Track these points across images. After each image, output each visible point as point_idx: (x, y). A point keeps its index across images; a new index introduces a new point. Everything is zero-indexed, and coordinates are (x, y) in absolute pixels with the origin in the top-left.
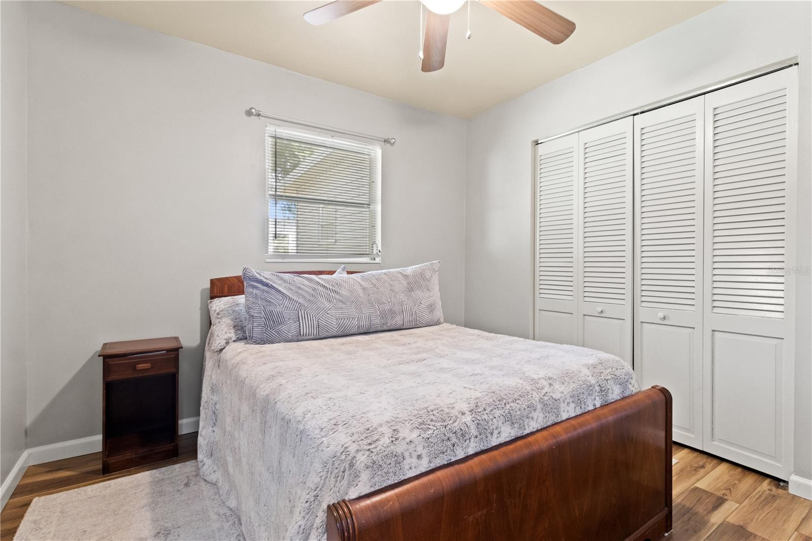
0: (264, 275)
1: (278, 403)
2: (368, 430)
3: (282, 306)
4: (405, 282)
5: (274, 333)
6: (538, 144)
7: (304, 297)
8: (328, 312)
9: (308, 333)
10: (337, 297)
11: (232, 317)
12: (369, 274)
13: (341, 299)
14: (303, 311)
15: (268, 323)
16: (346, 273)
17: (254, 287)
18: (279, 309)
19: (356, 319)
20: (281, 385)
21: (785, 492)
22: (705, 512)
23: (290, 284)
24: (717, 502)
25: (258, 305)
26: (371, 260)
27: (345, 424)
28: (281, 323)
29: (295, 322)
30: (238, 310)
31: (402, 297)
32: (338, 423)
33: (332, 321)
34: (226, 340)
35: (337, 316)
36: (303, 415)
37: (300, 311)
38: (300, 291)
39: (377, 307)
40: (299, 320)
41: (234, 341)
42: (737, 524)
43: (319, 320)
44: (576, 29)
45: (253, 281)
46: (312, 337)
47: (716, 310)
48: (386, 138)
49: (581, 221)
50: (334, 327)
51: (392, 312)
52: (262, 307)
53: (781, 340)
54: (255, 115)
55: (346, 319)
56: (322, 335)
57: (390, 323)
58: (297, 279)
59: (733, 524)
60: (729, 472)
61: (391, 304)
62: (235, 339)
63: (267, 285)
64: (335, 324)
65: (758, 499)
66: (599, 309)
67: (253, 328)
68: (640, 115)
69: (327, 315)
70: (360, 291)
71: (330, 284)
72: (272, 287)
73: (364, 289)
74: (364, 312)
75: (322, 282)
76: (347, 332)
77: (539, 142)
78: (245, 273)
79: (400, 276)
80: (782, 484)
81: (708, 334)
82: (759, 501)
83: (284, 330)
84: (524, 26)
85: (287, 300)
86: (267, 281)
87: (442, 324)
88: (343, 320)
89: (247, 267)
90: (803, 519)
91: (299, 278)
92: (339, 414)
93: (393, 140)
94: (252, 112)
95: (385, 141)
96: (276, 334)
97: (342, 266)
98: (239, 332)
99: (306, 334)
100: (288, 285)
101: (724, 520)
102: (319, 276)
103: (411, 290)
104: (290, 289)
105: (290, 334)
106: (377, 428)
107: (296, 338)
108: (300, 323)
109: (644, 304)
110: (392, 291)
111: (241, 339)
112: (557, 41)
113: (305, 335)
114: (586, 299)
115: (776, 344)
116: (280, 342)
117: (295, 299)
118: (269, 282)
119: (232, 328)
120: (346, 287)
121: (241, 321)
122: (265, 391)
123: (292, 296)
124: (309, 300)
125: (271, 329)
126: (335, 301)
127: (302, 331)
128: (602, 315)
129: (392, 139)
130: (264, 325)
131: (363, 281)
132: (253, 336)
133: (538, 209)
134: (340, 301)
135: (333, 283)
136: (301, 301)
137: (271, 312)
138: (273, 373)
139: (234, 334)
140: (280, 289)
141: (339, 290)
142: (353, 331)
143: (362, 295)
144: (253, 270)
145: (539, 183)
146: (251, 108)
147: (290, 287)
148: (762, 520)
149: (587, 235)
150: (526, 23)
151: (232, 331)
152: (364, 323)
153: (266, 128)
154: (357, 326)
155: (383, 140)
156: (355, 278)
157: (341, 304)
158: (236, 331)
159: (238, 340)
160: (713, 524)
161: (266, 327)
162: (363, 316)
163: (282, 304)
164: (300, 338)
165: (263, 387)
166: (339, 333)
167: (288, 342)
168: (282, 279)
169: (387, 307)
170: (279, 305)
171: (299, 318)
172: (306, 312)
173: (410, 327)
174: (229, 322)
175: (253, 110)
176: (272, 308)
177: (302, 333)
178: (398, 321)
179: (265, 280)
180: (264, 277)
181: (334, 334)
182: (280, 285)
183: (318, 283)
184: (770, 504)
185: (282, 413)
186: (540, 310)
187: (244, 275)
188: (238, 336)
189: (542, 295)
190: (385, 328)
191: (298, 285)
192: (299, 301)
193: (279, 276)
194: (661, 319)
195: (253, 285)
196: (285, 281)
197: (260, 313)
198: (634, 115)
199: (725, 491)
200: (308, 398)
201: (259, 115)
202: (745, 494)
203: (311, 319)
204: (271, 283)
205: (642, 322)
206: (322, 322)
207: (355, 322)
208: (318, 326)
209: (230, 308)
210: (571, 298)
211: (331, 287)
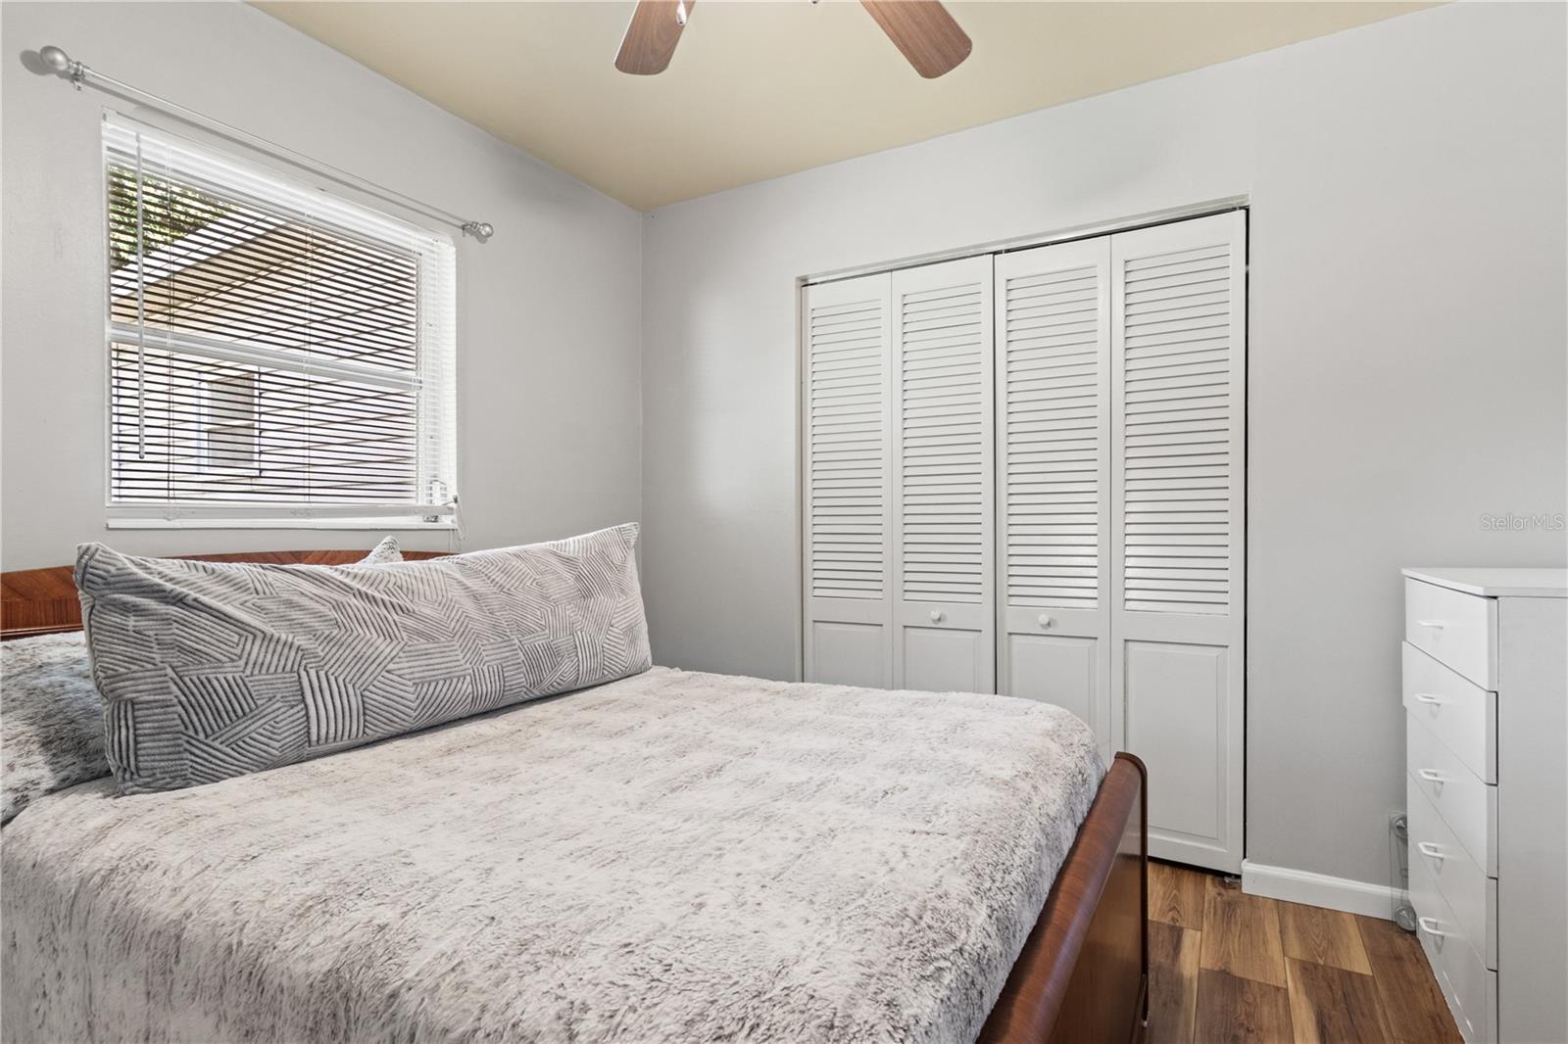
0: (161, 569)
1: (405, 996)
2: (832, 1027)
3: (242, 663)
4: (568, 576)
5: (223, 747)
6: (807, 285)
7: (312, 632)
8: (391, 666)
9: (331, 735)
10: (410, 622)
11: (30, 712)
12: (475, 558)
13: (421, 627)
14: (313, 673)
15: (195, 719)
16: (400, 555)
17: (126, 609)
18: (230, 672)
19: (468, 678)
20: (382, 928)
21: (1237, 892)
22: (1169, 961)
23: (257, 593)
24: (1173, 937)
25: (150, 666)
26: (428, 521)
27: (752, 1029)
28: (245, 714)
29: (292, 707)
30: (51, 685)
31: (569, 612)
32: (727, 1032)
33: (404, 692)
34: (16, 790)
35: (417, 675)
36: (559, 1026)
37: (303, 674)
38: (295, 614)
39: (516, 641)
40: (303, 700)
41: (51, 791)
42: (1217, 969)
43: (366, 693)
44: (971, 55)
45: (125, 590)
46: (346, 742)
47: (1130, 605)
48: (470, 219)
49: (898, 445)
50: (410, 705)
51: (554, 653)
52: (169, 671)
53: (1224, 649)
54: (63, 75)
55: (441, 683)
56: (372, 735)
57: (551, 681)
58: (274, 576)
59: (1212, 971)
60: (1158, 877)
61: (547, 631)
62: (52, 784)
63: (179, 600)
64: (414, 696)
65: (1215, 914)
66: (935, 615)
67: (136, 742)
68: (1004, 255)
69: (387, 675)
70: (469, 606)
71: (381, 587)
72: (198, 606)
73: (476, 597)
74: (486, 659)
75: (355, 584)
76: (442, 717)
77: (811, 281)
78: (86, 566)
79: (553, 560)
80: (1227, 880)
81: (1118, 646)
82: (1219, 916)
83: (254, 735)
84: (877, 21)
85: (258, 642)
86: (178, 589)
87: (651, 670)
88: (433, 684)
89: (94, 544)
90: (1281, 932)
91: (280, 575)
92: (705, 995)
93: (488, 229)
94: (53, 62)
95: (463, 228)
96: (228, 750)
97: (388, 539)
98: (68, 759)
99: (327, 738)
100: (252, 598)
101: (1199, 968)
102: (340, 567)
103: (586, 594)
104: (261, 609)
105: (277, 745)
106: (850, 1012)
107: (291, 755)
108: (306, 706)
109: (1013, 601)
110: (546, 598)
111: (79, 781)
112: (929, 71)
113: (323, 741)
114: (908, 596)
115: (1217, 657)
116: (242, 774)
117: (284, 637)
118: (185, 590)
119: (34, 747)
120: (428, 593)
121: (72, 722)
122: (310, 959)
123: (272, 629)
124: (329, 639)
125: (207, 737)
126: (404, 634)
127: (314, 730)
128: (940, 625)
129: (484, 225)
130: (182, 728)
131: (468, 576)
132: (141, 765)
133: (809, 417)
134: (421, 634)
135: (390, 585)
136: (301, 641)
137: (205, 684)
138: (314, 888)
139: (48, 768)
140: (229, 609)
141: (409, 605)
142: (459, 712)
143: (473, 612)
144: (120, 555)
145: (810, 365)
146: (48, 49)
147: (259, 603)
148: (1239, 950)
149: (908, 471)
150: (883, 15)
151: (39, 758)
152: (489, 687)
153: (104, 124)
154: (471, 696)
155: (461, 224)
156: (444, 569)
157: (422, 640)
158: (54, 755)
159: (66, 785)
160: (1191, 980)
161: (191, 732)
162: (485, 668)
163: (240, 657)
164: (307, 750)
165: (290, 944)
166: (422, 723)
167: (268, 768)
168: (226, 579)
169: (540, 642)
170: (233, 660)
171: (303, 694)
172: (322, 674)
173: (590, 684)
174: (20, 729)
175: (59, 57)
176: (207, 671)
177: (314, 738)
178: (565, 673)
179: (169, 586)
180: (161, 575)
181: (407, 726)
182: (225, 598)
183: (346, 589)
184: (1233, 920)
185: (446, 1031)
186: (815, 621)
187: (85, 572)
188: (64, 773)
189: (817, 592)
190: (537, 693)
191: (285, 596)
192: (297, 643)
193: (213, 571)
194: (1043, 626)
195: (125, 604)
196: (239, 586)
197: (166, 690)
198: (995, 253)
199: (1171, 913)
200: (541, 960)
201: (76, 77)
202: (1197, 910)
203: (340, 693)
204: (193, 594)
205: (1010, 634)
206: (376, 698)
207: (466, 687)
208: (364, 708)
209: (12, 681)
210: (878, 595)
211: (385, 597)
